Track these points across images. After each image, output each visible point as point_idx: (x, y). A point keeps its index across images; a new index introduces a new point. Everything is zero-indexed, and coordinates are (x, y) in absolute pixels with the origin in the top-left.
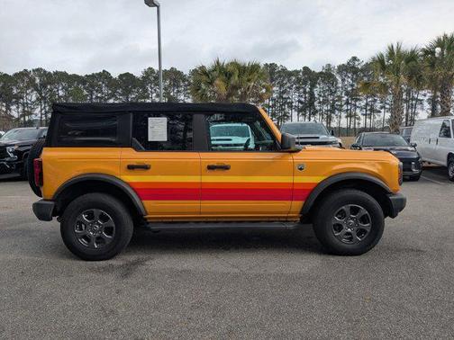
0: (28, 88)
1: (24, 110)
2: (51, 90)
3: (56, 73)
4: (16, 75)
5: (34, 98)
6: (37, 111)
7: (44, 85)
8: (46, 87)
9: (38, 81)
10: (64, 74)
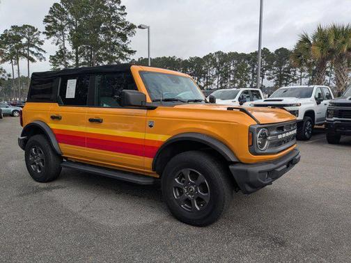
0: (211, 65)
1: (207, 82)
2: (226, 67)
3: (230, 54)
4: (204, 57)
5: (214, 73)
6: (216, 82)
7: (221, 63)
8: (222, 65)
9: (217, 61)
10: (236, 54)
